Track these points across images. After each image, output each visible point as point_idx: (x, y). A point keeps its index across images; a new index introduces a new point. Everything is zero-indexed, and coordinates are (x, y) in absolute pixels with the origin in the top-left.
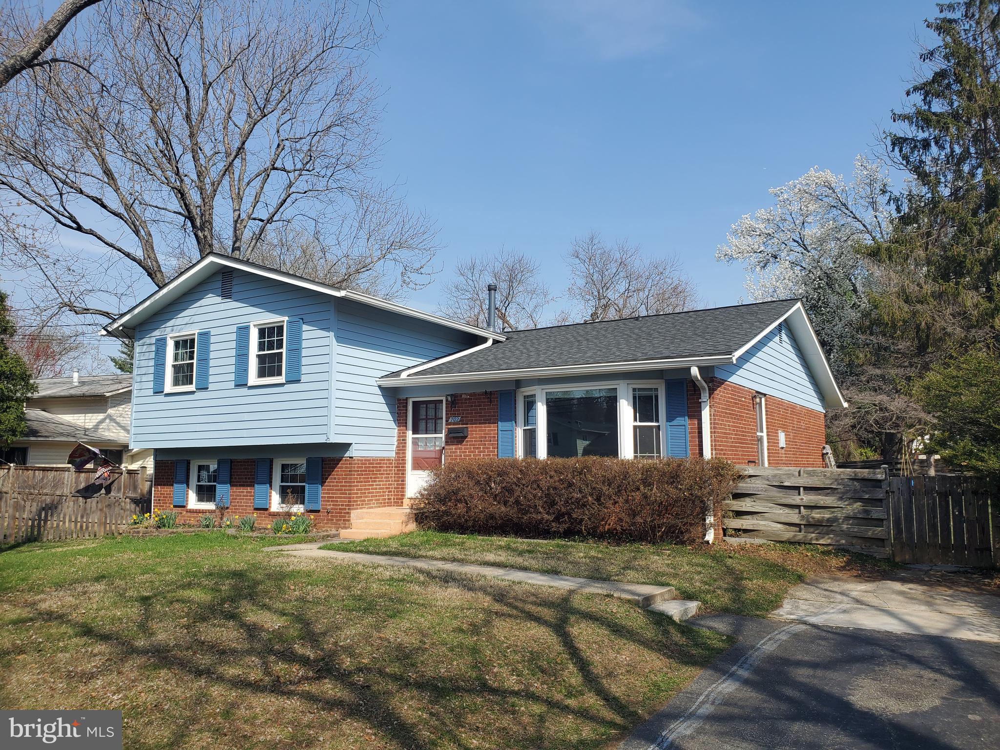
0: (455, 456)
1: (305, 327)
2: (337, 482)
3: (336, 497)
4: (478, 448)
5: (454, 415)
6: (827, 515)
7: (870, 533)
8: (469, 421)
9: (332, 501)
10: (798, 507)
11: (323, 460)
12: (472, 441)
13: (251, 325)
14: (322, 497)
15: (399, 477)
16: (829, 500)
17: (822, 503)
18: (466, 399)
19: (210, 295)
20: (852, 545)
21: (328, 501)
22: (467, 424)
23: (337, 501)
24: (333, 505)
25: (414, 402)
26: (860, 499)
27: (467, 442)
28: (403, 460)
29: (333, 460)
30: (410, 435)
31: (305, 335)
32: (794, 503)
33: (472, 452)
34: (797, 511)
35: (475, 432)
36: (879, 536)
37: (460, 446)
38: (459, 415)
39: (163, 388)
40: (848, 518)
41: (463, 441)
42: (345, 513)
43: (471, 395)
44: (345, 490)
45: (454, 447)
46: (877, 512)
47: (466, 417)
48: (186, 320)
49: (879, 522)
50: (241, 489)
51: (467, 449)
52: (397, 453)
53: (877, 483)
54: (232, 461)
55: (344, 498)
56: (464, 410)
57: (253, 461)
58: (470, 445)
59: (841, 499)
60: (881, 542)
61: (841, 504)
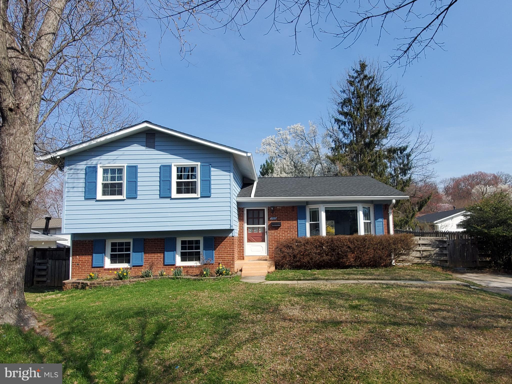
0: (274, 235)
1: (212, 169)
2: (224, 249)
3: (224, 257)
4: (286, 232)
5: (273, 216)
6: (428, 253)
7: (442, 259)
8: (281, 219)
9: (221, 259)
10: (420, 251)
11: (215, 238)
12: (283, 229)
13: (173, 165)
14: (215, 257)
15: (241, 246)
16: (429, 248)
17: (427, 249)
18: (279, 209)
19: (135, 145)
20: (437, 263)
21: (219, 259)
22: (280, 221)
23: (225, 258)
24: (222, 260)
25: (247, 210)
26: (438, 247)
27: (281, 229)
28: (242, 238)
29: (221, 238)
30: (246, 226)
31: (212, 173)
32: (419, 249)
33: (284, 233)
34: (419, 252)
35: (285, 224)
36: (446, 259)
37: (276, 231)
38: (275, 216)
39: (96, 196)
40: (435, 254)
41: (278, 229)
42: (230, 264)
43: (282, 207)
44: (230, 253)
45: (273, 231)
46: (445, 252)
47: (279, 217)
48: (114, 157)
49: (446, 255)
50: (153, 255)
51: (281, 232)
52: (239, 234)
53: (445, 242)
54: (144, 240)
55: (229, 256)
56: (278, 214)
57: (163, 239)
58: (282, 230)
59: (432, 247)
60: (446, 261)
61: (433, 249)
